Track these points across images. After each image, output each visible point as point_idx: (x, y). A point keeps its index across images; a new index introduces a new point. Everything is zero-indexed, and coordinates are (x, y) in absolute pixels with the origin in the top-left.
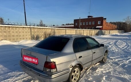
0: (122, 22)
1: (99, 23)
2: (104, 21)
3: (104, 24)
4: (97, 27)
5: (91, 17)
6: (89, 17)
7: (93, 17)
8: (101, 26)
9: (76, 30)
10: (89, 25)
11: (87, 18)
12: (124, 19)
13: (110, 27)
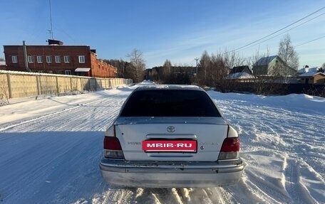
0: (122, 62)
1: (81, 59)
2: (93, 57)
3: (93, 63)
4: (78, 70)
5: (57, 42)
6: (51, 42)
7: (64, 45)
8: (88, 67)
9: (37, 76)
10: (53, 64)
11: (47, 44)
12: (129, 56)
13: (104, 71)
